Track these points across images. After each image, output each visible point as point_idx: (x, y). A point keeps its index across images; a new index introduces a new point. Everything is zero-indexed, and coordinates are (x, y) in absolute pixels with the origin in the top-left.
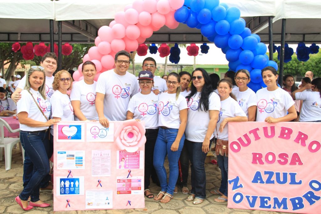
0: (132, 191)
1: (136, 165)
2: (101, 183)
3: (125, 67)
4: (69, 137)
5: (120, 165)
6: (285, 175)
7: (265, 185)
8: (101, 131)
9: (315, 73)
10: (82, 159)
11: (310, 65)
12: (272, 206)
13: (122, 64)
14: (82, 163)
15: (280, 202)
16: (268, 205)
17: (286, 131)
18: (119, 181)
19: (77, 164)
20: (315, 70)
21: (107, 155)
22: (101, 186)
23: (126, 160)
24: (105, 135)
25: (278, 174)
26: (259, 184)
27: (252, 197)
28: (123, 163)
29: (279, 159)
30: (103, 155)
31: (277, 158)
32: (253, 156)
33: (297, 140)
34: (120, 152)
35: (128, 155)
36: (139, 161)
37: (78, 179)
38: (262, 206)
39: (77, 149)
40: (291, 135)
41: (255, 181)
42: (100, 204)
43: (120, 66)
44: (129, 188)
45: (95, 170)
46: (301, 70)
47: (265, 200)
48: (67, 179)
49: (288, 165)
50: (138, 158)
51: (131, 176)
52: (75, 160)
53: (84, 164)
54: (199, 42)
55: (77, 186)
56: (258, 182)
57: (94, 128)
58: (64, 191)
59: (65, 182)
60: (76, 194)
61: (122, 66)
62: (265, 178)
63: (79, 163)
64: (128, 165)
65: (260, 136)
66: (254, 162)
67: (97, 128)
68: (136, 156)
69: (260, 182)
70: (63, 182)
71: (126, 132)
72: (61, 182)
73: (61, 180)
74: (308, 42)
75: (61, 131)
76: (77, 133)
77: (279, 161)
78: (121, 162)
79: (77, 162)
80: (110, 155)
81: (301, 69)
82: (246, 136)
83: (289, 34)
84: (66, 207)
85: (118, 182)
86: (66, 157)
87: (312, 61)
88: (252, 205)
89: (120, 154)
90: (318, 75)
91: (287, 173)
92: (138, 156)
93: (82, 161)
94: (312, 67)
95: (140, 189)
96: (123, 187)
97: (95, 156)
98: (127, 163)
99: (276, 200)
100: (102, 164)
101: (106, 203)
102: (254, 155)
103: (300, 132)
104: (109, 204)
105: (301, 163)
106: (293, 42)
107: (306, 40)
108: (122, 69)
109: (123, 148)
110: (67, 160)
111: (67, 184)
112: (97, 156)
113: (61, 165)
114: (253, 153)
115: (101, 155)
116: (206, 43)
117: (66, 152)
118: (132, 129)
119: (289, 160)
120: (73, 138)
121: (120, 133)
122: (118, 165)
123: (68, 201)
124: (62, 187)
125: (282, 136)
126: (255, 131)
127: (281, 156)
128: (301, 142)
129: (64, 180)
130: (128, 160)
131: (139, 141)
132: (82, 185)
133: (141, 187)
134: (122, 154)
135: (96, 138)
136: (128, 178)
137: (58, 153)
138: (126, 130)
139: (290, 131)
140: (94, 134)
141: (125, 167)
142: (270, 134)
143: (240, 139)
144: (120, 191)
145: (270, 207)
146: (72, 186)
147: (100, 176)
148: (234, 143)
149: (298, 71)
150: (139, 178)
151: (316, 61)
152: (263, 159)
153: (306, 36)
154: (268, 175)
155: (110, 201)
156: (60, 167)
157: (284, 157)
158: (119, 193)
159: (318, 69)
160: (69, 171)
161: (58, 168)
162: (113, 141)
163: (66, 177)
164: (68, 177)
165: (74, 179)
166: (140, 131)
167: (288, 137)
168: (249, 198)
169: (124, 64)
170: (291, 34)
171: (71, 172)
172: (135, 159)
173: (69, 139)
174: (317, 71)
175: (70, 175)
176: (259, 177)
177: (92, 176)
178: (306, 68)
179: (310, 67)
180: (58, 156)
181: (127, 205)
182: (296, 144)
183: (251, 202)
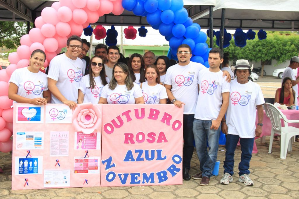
0: (89, 171)
1: (93, 146)
2: (59, 163)
3: (78, 51)
4: (29, 118)
5: (78, 145)
6: (153, 152)
7: (135, 163)
8: (59, 113)
9: (252, 57)
10: (41, 139)
11: (247, 48)
12: (142, 181)
13: (74, 49)
14: (41, 143)
15: (148, 177)
16: (138, 181)
17: (155, 112)
18: (77, 161)
19: (36, 145)
20: (252, 54)
21: (65, 136)
22: (59, 166)
23: (84, 141)
24: (64, 117)
25: (147, 152)
26: (130, 162)
27: (124, 174)
28: (80, 144)
29: (148, 138)
30: (61, 136)
31: (147, 137)
32: (125, 136)
33: (163, 121)
34: (78, 133)
35: (86, 136)
36: (96, 143)
37: (37, 159)
38: (133, 182)
39: (37, 130)
40: (159, 116)
41: (126, 160)
42: (57, 183)
43: (72, 51)
44: (86, 168)
45: (53, 151)
46: (238, 54)
47: (136, 176)
48: (26, 159)
49: (155, 143)
50: (95, 140)
51: (89, 157)
52: (34, 140)
53: (42, 144)
54: (136, 25)
55: (36, 165)
56: (129, 160)
57: (52, 110)
58: (22, 170)
59: (23, 162)
60: (34, 173)
61: (75, 50)
62: (135, 156)
63: (37, 144)
64: (86, 146)
65: (131, 118)
66: (126, 142)
67: (55, 110)
68: (93, 137)
69: (131, 161)
70: (21, 162)
71: (83, 114)
72: (20, 161)
73: (20, 160)
74: (246, 28)
75: (20, 113)
76: (36, 114)
77: (148, 140)
78: (78, 143)
79: (36, 143)
80: (68, 136)
81: (238, 52)
82: (119, 118)
83: (227, 19)
84: (25, 186)
85: (75, 162)
86: (26, 138)
87: (250, 44)
88: (124, 182)
89: (77, 135)
90: (256, 59)
91: (154, 150)
92: (95, 138)
93: (41, 141)
94: (249, 51)
95: (97, 169)
96: (81, 166)
97: (54, 137)
98: (85, 144)
99: (145, 175)
100: (61, 144)
101: (63, 182)
102: (127, 135)
103: (165, 113)
104: (66, 182)
105: (166, 141)
106: (231, 28)
107: (243, 25)
108: (75, 54)
109: (80, 129)
110: (27, 140)
111: (26, 163)
112: (56, 137)
113: (21, 145)
114: (125, 134)
115: (60, 136)
116: (144, 26)
117: (26, 133)
118: (88, 112)
119: (157, 138)
120: (32, 119)
121: (78, 116)
122: (76, 146)
123: (27, 180)
124: (21, 167)
125: (150, 117)
126: (127, 113)
127: (150, 135)
128: (167, 122)
129: (23, 160)
130: (86, 141)
131: (95, 123)
132: (40, 164)
133: (97, 167)
134: (79, 135)
135: (55, 120)
136: (85, 159)
137: (18, 134)
138: (83, 112)
139: (158, 112)
140: (52, 116)
141: (82, 147)
142: (140, 115)
143: (113, 121)
144: (77, 171)
145: (139, 182)
146: (31, 166)
147: (58, 156)
148: (108, 125)
149: (235, 55)
150: (96, 158)
151: (253, 44)
152: (134, 139)
153: (243, 22)
154: (138, 154)
155: (68, 180)
156: (19, 147)
157: (153, 136)
158: (76, 172)
159: (255, 53)
160: (28, 151)
161: (17, 149)
162: (71, 122)
163: (25, 157)
164: (27, 157)
165: (33, 159)
166: (96, 114)
167: (156, 118)
168: (121, 176)
169: (76, 49)
170: (229, 19)
171: (29, 152)
172: (92, 141)
173: (28, 120)
174: (254, 55)
175: (29, 155)
176: (130, 156)
177: (51, 156)
178: (243, 52)
179: (247, 50)
180: (17, 137)
181: (84, 184)
182: (162, 123)
183: (123, 179)
